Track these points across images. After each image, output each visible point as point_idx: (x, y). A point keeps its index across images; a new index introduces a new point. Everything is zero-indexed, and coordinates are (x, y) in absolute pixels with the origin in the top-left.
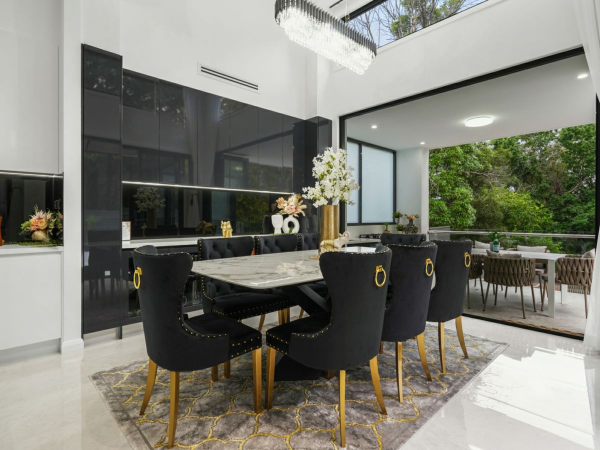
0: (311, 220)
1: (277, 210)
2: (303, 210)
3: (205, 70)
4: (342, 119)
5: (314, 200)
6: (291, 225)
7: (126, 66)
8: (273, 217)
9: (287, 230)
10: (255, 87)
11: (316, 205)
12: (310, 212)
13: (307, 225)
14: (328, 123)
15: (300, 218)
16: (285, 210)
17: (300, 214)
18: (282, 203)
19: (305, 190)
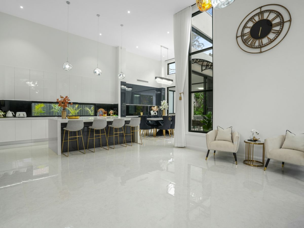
0: (160, 112)
1: (152, 110)
2: (158, 110)
3: (138, 80)
4: (168, 88)
5: (161, 109)
6: (155, 113)
7: (126, 83)
8: (151, 111)
9: (154, 114)
10: (147, 82)
11: (162, 110)
12: (160, 110)
13: (159, 113)
14: (165, 89)
15: (157, 112)
16: (154, 110)
17: (157, 111)
18: (153, 108)
19: (160, 107)
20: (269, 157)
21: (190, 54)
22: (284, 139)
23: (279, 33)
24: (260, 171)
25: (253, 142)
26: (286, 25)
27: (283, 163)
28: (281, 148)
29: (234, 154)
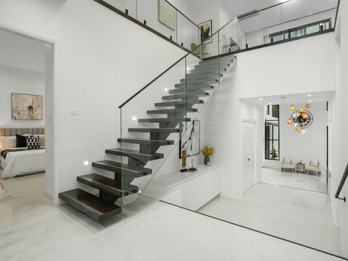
20: (306, 169)
21: (266, 121)
22: (311, 163)
23: (308, 122)
24: (302, 175)
25: (300, 164)
26: (311, 120)
27: (310, 171)
28: (310, 166)
29: (294, 169)
